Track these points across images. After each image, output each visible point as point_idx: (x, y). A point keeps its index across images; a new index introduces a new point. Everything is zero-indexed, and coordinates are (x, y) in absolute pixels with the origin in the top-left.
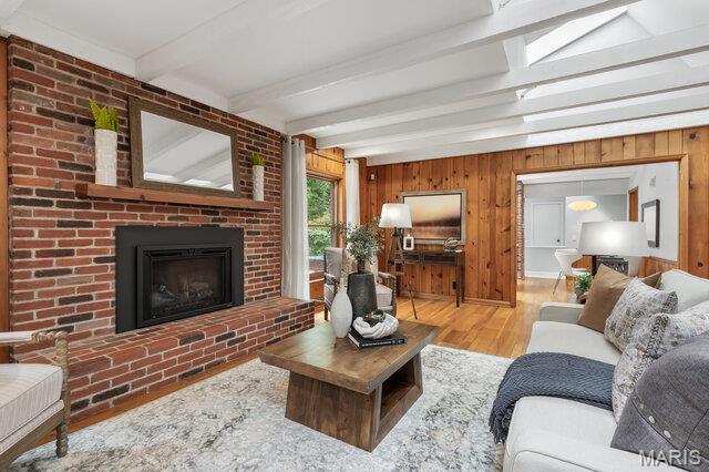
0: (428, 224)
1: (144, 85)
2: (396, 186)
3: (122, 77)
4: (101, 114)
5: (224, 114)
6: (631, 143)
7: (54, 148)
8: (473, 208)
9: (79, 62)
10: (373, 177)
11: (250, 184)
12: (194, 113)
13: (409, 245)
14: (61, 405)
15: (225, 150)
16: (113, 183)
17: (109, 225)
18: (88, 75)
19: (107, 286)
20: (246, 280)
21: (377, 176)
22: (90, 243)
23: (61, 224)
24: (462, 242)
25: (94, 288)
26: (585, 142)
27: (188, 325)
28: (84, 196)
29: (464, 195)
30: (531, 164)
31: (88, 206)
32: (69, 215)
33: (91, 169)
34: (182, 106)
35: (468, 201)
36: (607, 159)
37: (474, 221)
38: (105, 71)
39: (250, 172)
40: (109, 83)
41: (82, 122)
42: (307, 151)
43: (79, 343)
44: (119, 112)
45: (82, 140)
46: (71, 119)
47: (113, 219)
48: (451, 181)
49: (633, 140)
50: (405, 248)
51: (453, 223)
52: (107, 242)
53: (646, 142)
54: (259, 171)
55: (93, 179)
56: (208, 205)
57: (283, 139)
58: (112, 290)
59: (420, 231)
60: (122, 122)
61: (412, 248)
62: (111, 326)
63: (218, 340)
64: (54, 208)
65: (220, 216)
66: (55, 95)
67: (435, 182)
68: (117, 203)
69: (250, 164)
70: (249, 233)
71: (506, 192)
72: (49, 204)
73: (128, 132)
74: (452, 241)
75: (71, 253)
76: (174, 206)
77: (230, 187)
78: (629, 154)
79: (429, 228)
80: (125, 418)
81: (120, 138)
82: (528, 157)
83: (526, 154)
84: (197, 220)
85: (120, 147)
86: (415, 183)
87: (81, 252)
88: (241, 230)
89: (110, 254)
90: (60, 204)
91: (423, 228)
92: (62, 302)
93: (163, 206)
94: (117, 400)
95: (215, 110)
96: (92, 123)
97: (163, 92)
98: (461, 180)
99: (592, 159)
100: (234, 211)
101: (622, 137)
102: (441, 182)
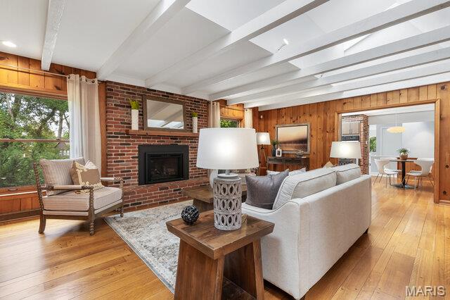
0: (290, 142)
1: (148, 89)
2: (274, 122)
3: (140, 88)
4: (133, 104)
5: (180, 95)
6: (405, 94)
7: (119, 117)
8: (314, 133)
9: (127, 85)
10: (262, 117)
11: (192, 125)
12: (167, 97)
13: (279, 154)
14: (121, 201)
15: (180, 111)
16: (137, 129)
17: (136, 144)
18: (129, 90)
19: (135, 167)
20: (190, 168)
21: (264, 116)
22: (130, 151)
23: (121, 144)
24: (308, 152)
25: (131, 168)
26: (377, 94)
27: (164, 184)
28: (128, 134)
29: (309, 126)
30: (346, 107)
31: (129, 137)
32: (123, 141)
33: (130, 124)
34: (162, 95)
35: (311, 130)
36: (390, 103)
37: (314, 140)
38: (135, 87)
39: (192, 120)
40: (136, 91)
41: (128, 107)
42: (221, 107)
43: (127, 187)
44: (139, 101)
45: (127, 113)
46: (124, 106)
47: (138, 142)
48: (302, 118)
49: (406, 92)
50: (277, 155)
51: (303, 142)
52: (135, 151)
53: (414, 92)
54: (195, 120)
55: (131, 127)
56: (173, 136)
57: (208, 103)
58: (137, 169)
59: (286, 146)
60: (140, 105)
61: (281, 156)
62: (137, 182)
63: (174, 191)
64: (119, 139)
65: (178, 140)
66: (119, 99)
67: (294, 119)
68: (139, 136)
69: (191, 116)
70: (191, 147)
71: (332, 123)
72: (118, 137)
73: (142, 108)
74: (301, 152)
75: (124, 155)
76: (159, 137)
77: (182, 128)
78: (404, 100)
79: (290, 145)
80: (140, 211)
81: (139, 112)
82: (344, 104)
83: (343, 102)
84: (168, 142)
85: (140, 115)
86: (284, 119)
87: (127, 155)
88: (187, 146)
89: (137, 156)
90: (121, 137)
91: (287, 145)
92: (122, 172)
93: (155, 137)
94: (138, 206)
95: (176, 95)
96: (130, 107)
97: (155, 91)
98: (307, 117)
99: (381, 104)
100: (184, 138)
101: (400, 90)
102: (297, 119)
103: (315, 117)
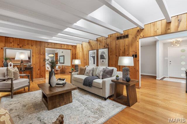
2: (2, 44)
8: (34, 55)
26: (59, 44)
35: (32, 53)
36: (62, 48)
37: (34, 58)
48: (27, 46)
71: (43, 51)
78: (65, 48)
82: (48, 44)
86: (11, 45)
98: (30, 46)
101: (64, 44)
102: (23, 46)
103: (34, 47)
